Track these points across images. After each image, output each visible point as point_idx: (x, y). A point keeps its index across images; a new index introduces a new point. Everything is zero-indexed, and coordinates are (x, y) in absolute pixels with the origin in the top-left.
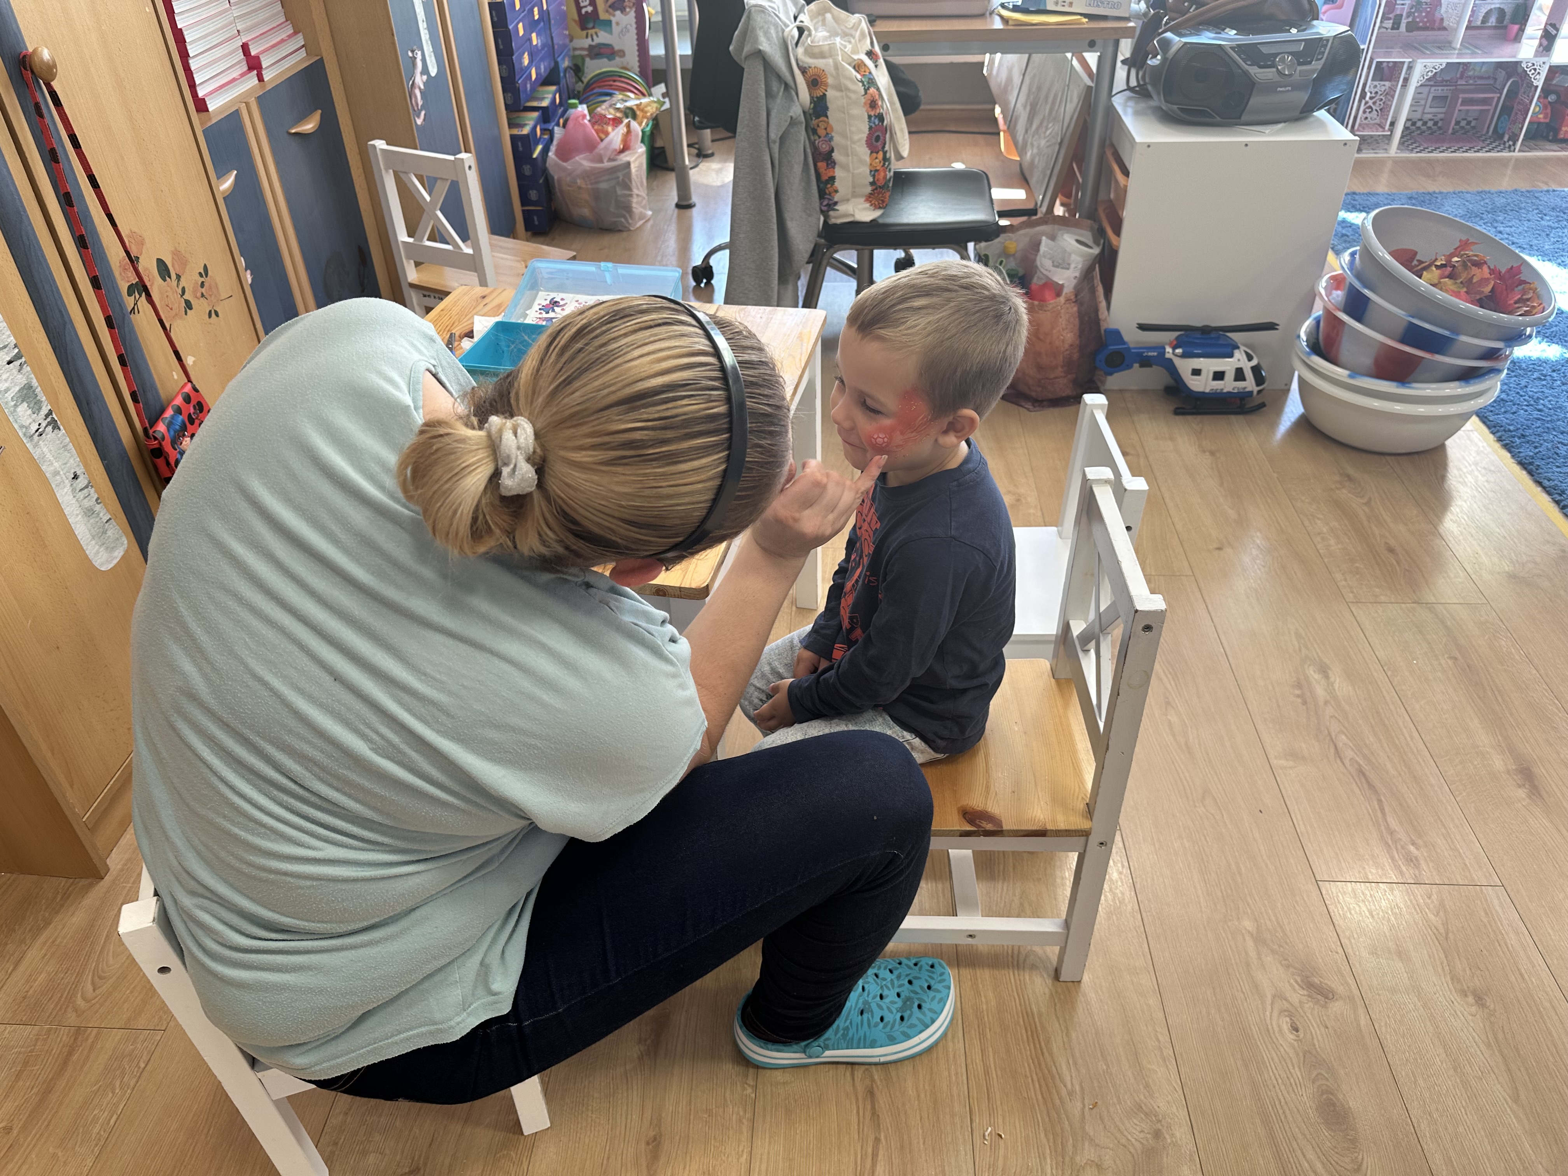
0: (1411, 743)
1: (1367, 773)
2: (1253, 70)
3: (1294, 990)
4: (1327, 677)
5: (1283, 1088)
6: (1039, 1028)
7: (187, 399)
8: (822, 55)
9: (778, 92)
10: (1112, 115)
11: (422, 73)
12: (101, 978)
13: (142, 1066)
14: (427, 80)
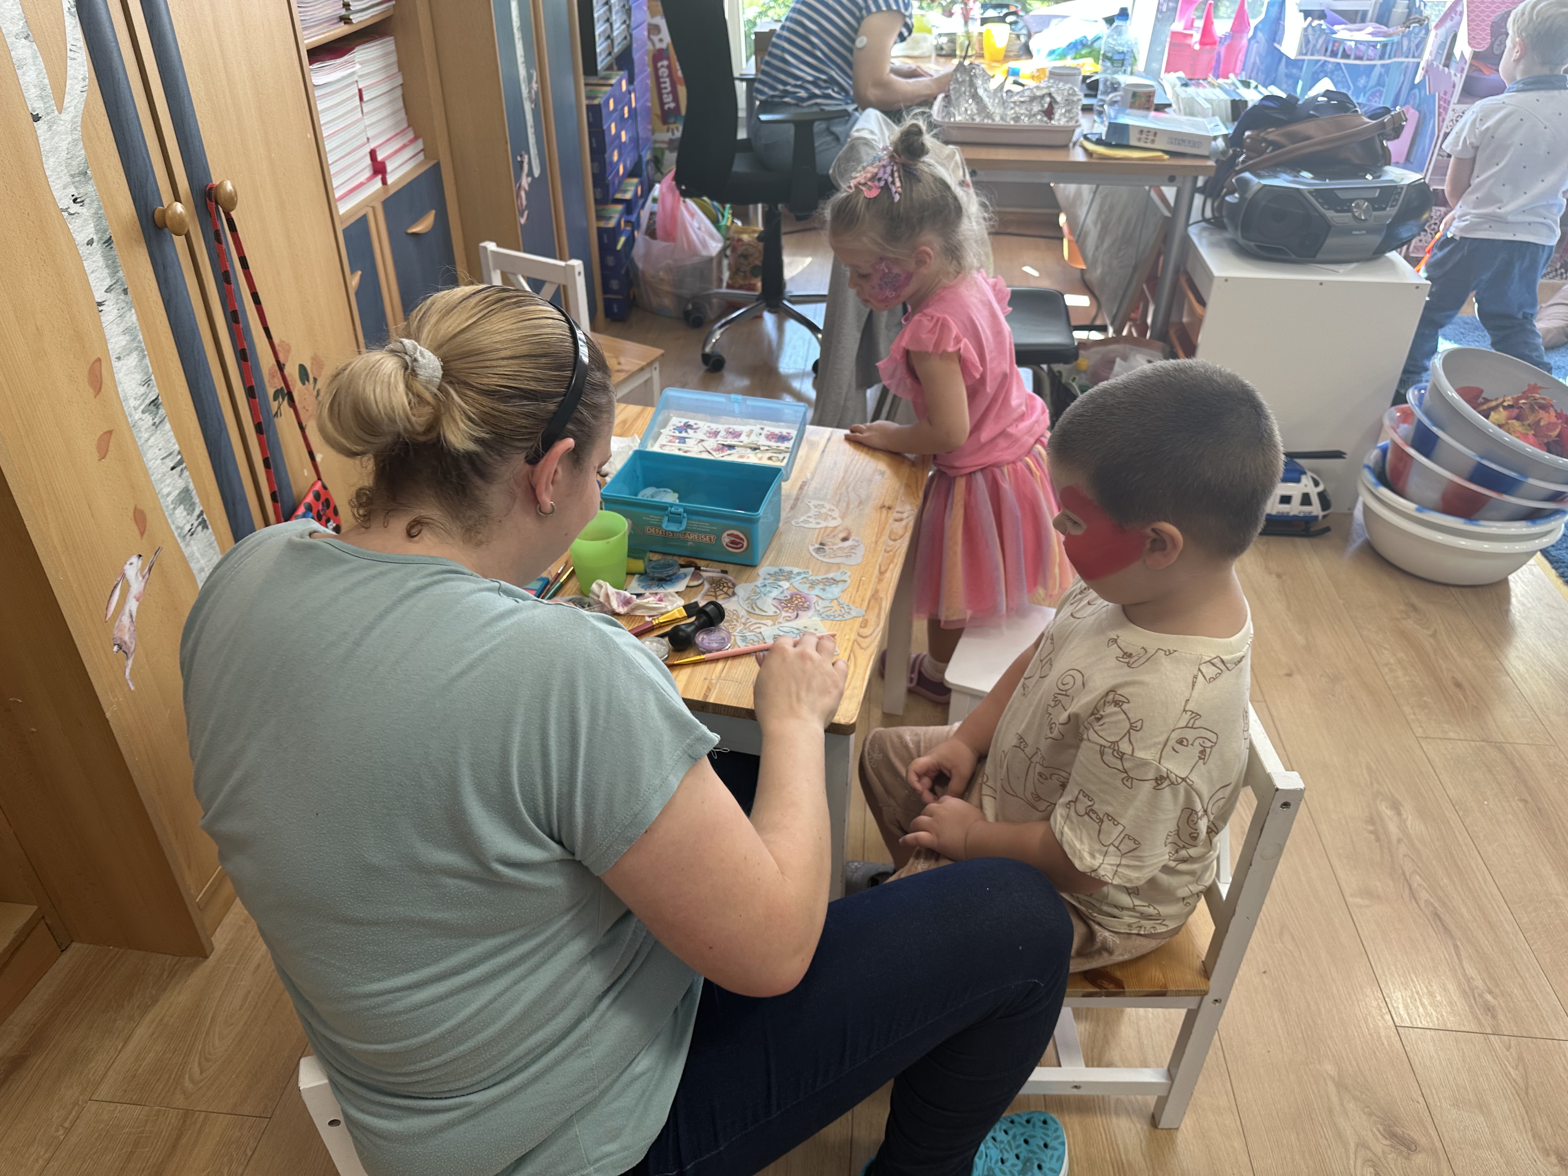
0: (1485, 888)
1: (1442, 916)
2: (1330, 214)
3: (1377, 1139)
4: (1399, 814)
7: (317, 497)
10: (1187, 243)
11: (528, 175)
12: (207, 1060)
13: (249, 1154)
14: (532, 181)
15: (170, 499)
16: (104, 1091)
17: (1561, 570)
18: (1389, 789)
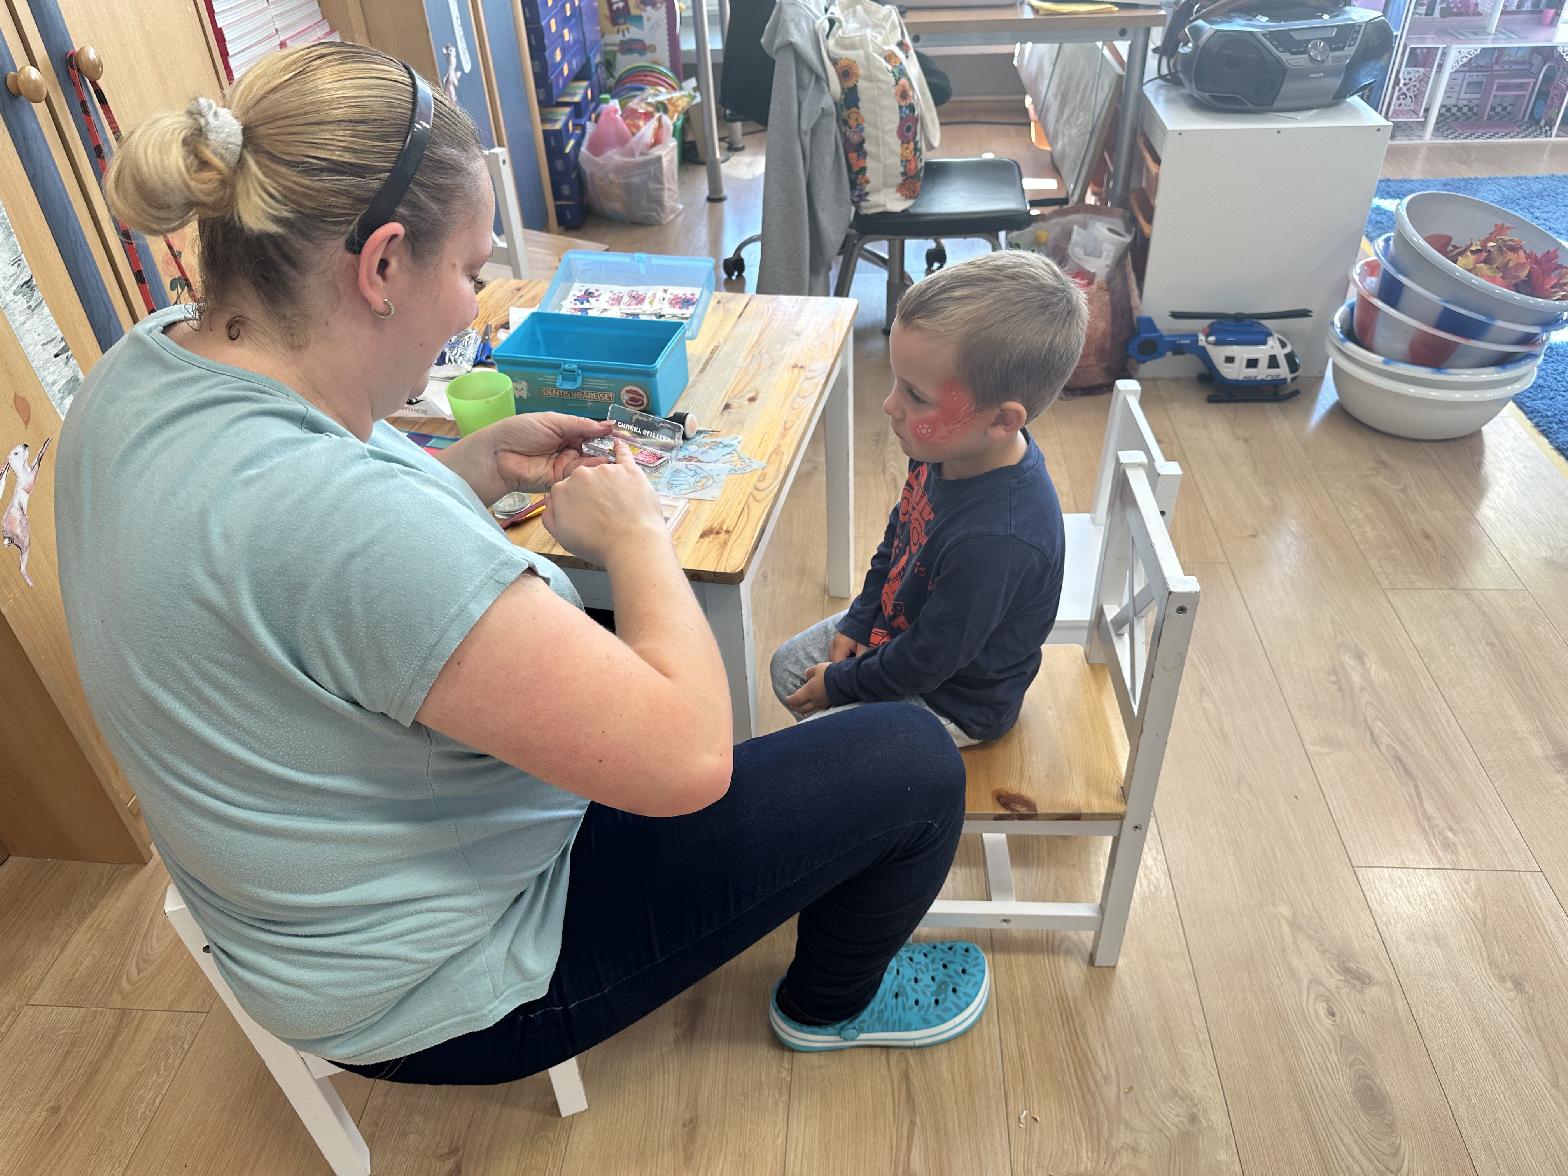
0: (1448, 730)
1: (1404, 759)
2: (1286, 57)
3: (1331, 975)
4: (1363, 664)
5: (1319, 1072)
6: (1074, 1013)
8: (853, 47)
9: (809, 84)
10: (1143, 102)
11: (456, 70)
12: (145, 961)
13: (186, 1047)
14: (461, 76)
15: (56, 388)
16: (40, 996)
17: (1536, 420)
18: (1353, 640)
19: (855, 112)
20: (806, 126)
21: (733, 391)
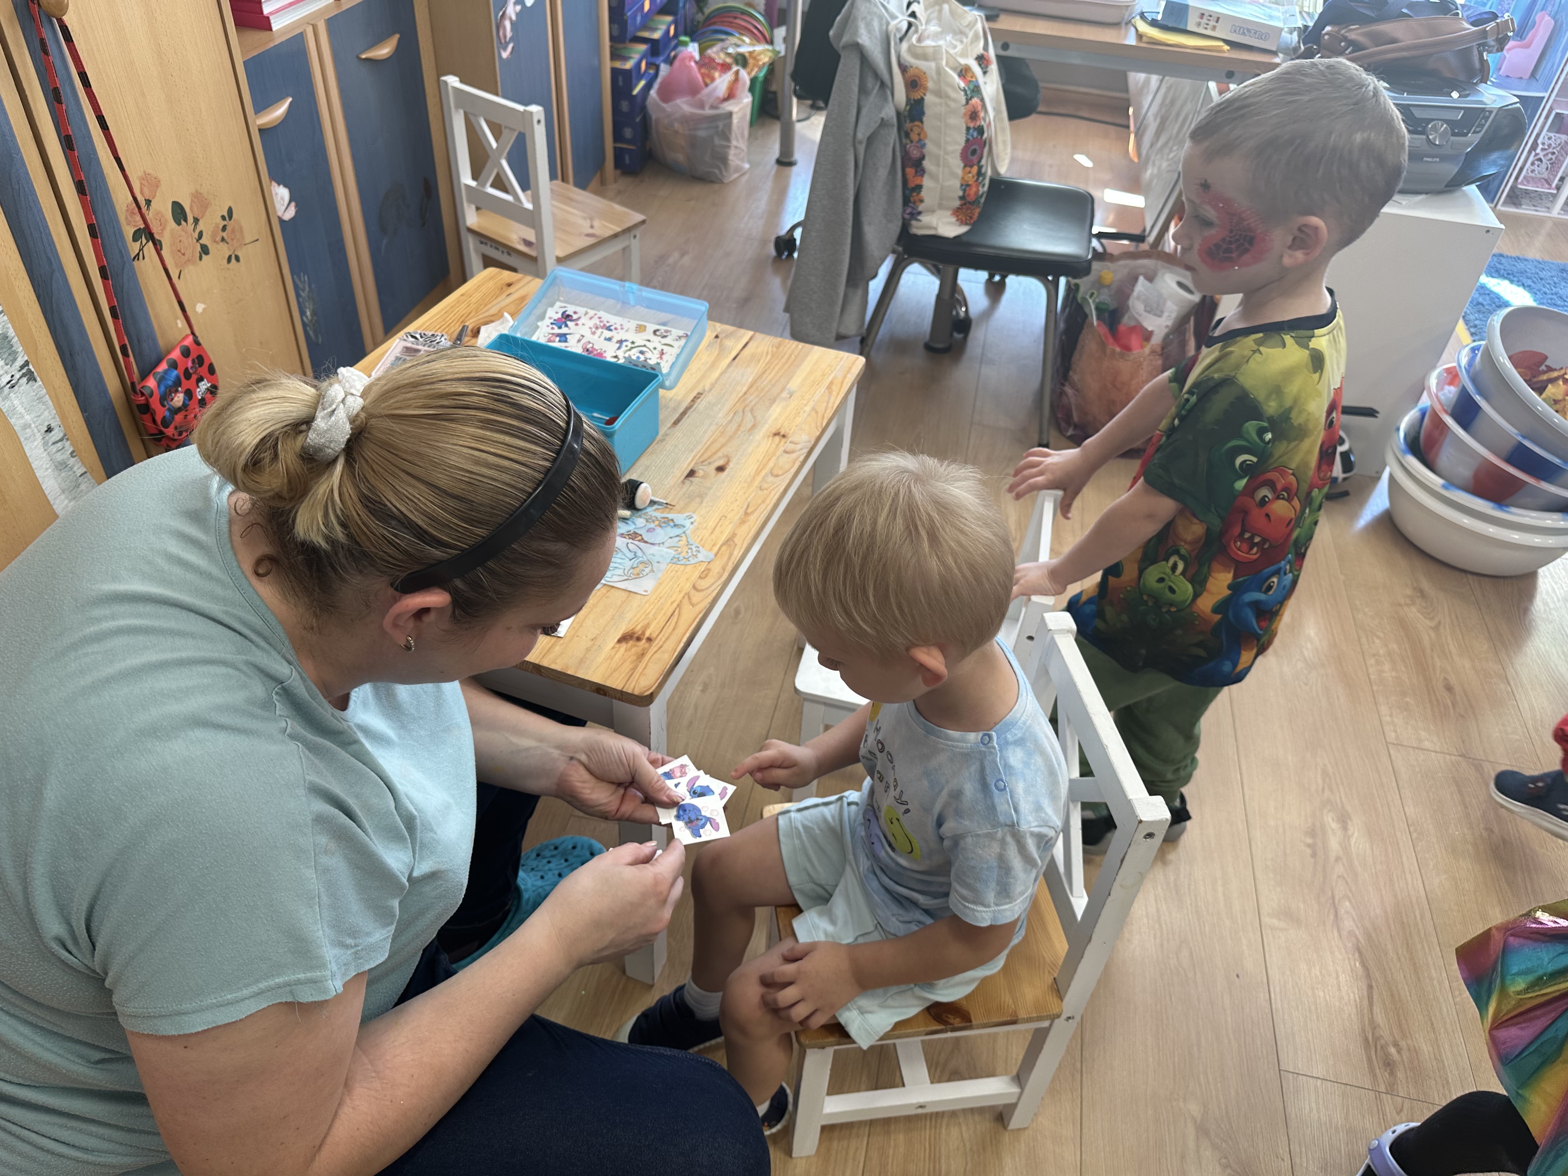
1: (1364, 952)
4: (1345, 828)
7: (186, 353)
8: (925, 57)
9: (873, 89)
14: (521, 11)
19: (917, 126)
20: (862, 134)
21: (703, 454)
